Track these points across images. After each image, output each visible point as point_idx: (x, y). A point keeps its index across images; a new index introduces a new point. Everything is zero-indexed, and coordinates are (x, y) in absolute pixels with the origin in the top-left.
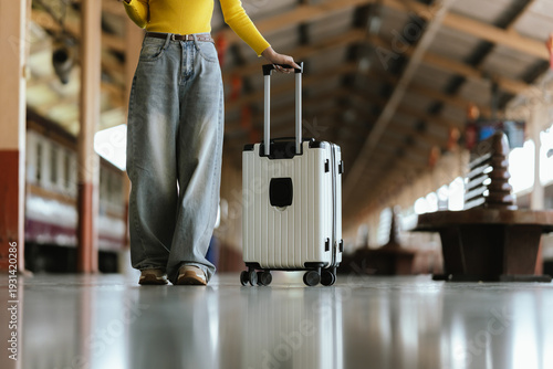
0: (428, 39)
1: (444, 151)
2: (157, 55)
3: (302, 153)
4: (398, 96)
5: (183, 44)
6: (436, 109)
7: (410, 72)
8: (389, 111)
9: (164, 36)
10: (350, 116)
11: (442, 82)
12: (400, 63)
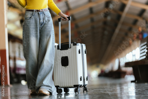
0: (126, 9)
1: (133, 41)
2: (31, 17)
3: (71, 48)
4: (119, 26)
5: (39, 13)
6: (130, 29)
7: (122, 19)
8: (117, 31)
9: (33, 11)
10: (106, 33)
11: (131, 21)
12: (119, 17)
